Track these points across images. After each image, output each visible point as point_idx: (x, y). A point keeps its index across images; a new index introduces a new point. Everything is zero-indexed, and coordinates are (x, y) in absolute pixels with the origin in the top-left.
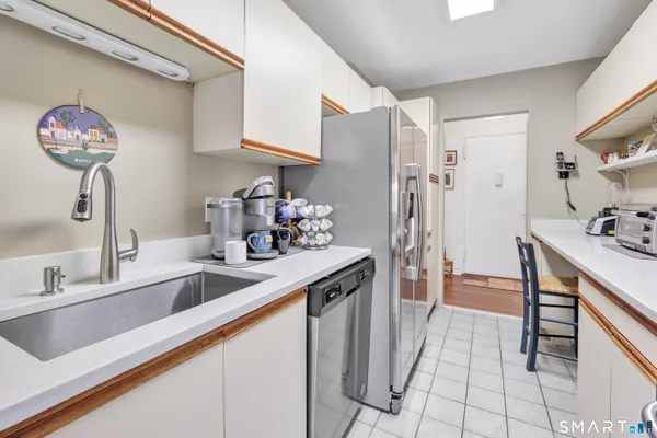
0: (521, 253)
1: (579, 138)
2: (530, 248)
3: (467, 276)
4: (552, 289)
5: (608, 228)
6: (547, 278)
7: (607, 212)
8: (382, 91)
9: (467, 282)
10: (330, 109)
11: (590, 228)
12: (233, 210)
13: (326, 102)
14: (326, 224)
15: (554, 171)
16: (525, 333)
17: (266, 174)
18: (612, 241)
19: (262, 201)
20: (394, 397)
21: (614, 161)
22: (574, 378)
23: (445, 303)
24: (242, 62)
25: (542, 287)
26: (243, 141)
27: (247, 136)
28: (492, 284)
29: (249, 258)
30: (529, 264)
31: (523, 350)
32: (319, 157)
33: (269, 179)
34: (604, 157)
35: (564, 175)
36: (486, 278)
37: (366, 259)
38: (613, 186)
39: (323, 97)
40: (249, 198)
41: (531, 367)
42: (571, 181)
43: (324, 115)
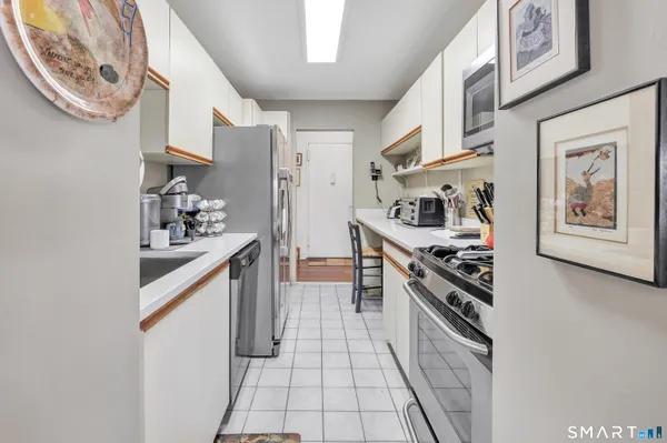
0: (351, 233)
1: (383, 153)
2: (357, 228)
3: (310, 259)
4: (370, 254)
5: (398, 212)
6: (367, 249)
7: (397, 203)
8: (251, 103)
9: (311, 263)
10: (219, 120)
11: (389, 214)
12: (152, 204)
13: (217, 114)
14: (221, 216)
15: (369, 175)
16: (355, 289)
17: (182, 175)
18: (399, 221)
19: (178, 197)
20: (275, 344)
21: (401, 171)
22: (381, 312)
23: (298, 280)
24: (168, 84)
25: (364, 254)
26: (168, 147)
27: (171, 144)
28: (329, 262)
29: (171, 245)
30: (356, 239)
31: (353, 302)
32: (211, 158)
33: (184, 179)
34: (396, 166)
35: (375, 178)
36: (325, 259)
37: (254, 241)
38: (400, 186)
39: (214, 109)
40: (166, 194)
41: (358, 310)
42: (379, 181)
43: (215, 125)
